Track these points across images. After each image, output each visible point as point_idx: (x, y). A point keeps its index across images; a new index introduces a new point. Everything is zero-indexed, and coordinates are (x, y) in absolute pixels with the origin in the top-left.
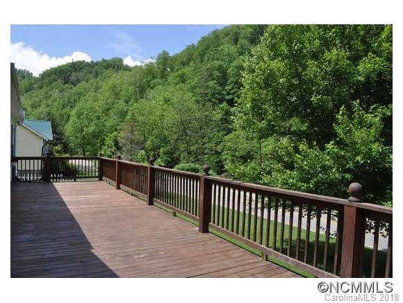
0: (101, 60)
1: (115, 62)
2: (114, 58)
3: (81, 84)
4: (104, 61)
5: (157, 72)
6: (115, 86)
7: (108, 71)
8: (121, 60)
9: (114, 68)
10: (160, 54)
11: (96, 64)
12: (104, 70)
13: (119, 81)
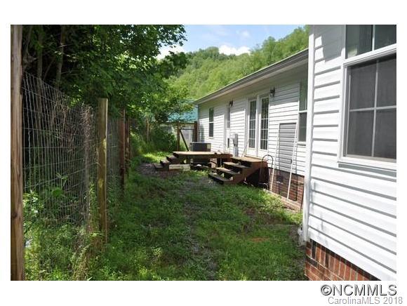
0: (198, 50)
1: (211, 51)
2: (210, 48)
3: (184, 75)
4: (201, 51)
5: (264, 59)
6: (223, 75)
7: (206, 61)
8: (216, 49)
9: (211, 57)
10: (266, 41)
11: (195, 54)
12: (203, 60)
13: (226, 71)
